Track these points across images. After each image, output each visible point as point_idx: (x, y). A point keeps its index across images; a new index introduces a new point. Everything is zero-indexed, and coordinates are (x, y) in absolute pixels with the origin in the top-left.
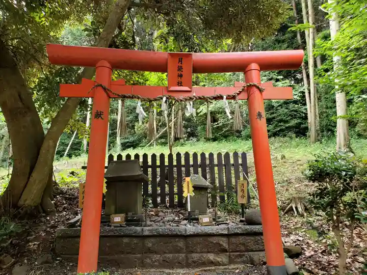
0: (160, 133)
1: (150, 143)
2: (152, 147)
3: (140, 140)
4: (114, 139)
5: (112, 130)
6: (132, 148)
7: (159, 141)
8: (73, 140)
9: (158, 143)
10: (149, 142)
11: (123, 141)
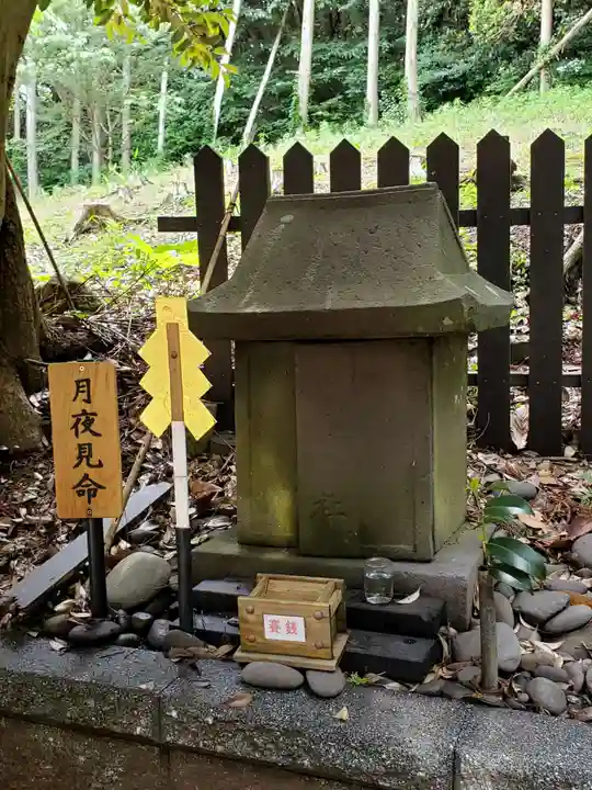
0: (568, 36)
1: (523, 81)
2: (532, 94)
3: (486, 71)
4: (400, 74)
5: (390, 39)
6: (457, 100)
7: (561, 69)
8: (268, 85)
9: (558, 74)
10: (522, 76)
11: (429, 76)
